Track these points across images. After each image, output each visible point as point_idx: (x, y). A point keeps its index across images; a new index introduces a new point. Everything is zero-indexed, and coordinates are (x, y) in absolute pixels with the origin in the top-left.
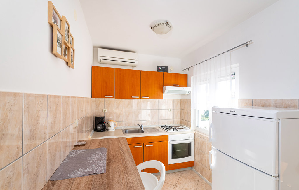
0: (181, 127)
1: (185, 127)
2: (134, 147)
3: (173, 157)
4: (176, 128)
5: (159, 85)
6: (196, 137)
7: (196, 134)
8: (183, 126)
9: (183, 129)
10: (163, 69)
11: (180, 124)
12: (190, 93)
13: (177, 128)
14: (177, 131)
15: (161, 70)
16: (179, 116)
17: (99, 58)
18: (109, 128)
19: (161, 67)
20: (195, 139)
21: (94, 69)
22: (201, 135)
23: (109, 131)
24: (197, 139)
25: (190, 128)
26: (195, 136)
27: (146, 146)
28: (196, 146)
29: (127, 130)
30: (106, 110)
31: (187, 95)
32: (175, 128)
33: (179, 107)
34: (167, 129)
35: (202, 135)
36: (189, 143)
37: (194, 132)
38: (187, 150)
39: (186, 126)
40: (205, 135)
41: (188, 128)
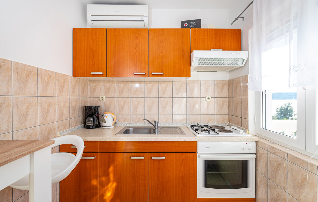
0: (227, 128)
1: (235, 128)
2: (130, 158)
3: (207, 185)
4: (216, 130)
5: (183, 51)
6: (261, 151)
7: (259, 144)
8: (232, 127)
9: (231, 132)
10: (192, 24)
11: (228, 123)
12: (246, 63)
13: (218, 131)
14: (218, 135)
15: (188, 27)
16: (226, 110)
17: (89, 19)
18: (104, 124)
19: (188, 22)
20: (259, 155)
21: (76, 32)
22: (273, 148)
23: (103, 127)
24: (262, 154)
25: (245, 132)
26: (258, 148)
27: (153, 158)
28: (259, 168)
29: (131, 129)
30: (104, 97)
31: (240, 67)
32: (214, 130)
33: (225, 93)
34: (197, 130)
35: (276, 149)
36: (243, 161)
37: (256, 139)
38: (240, 173)
39: (238, 128)
40: (283, 149)
41: (242, 131)
